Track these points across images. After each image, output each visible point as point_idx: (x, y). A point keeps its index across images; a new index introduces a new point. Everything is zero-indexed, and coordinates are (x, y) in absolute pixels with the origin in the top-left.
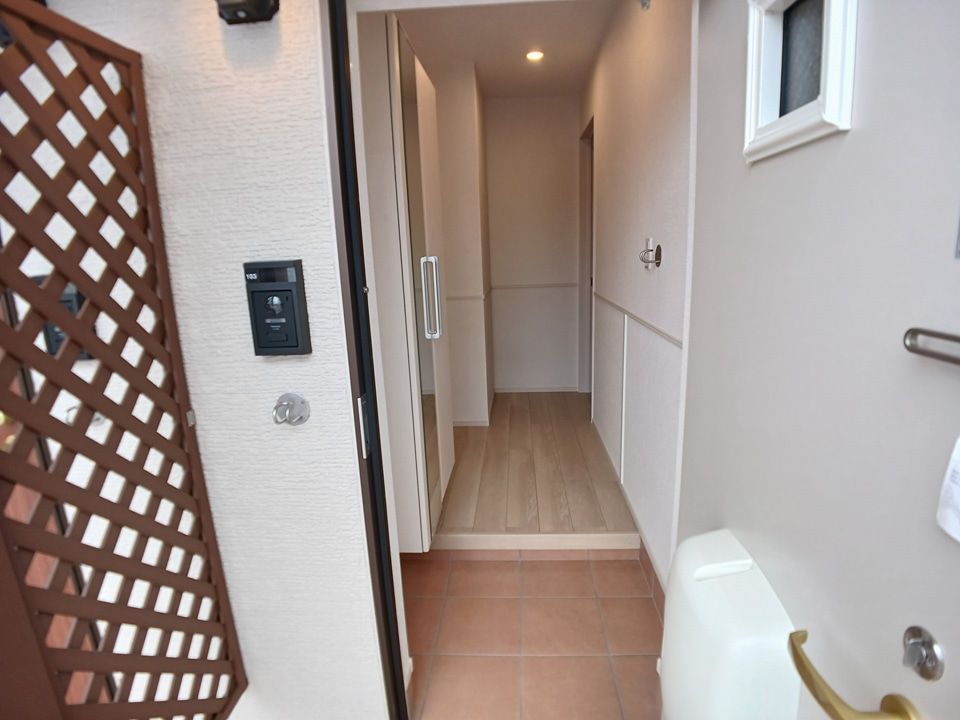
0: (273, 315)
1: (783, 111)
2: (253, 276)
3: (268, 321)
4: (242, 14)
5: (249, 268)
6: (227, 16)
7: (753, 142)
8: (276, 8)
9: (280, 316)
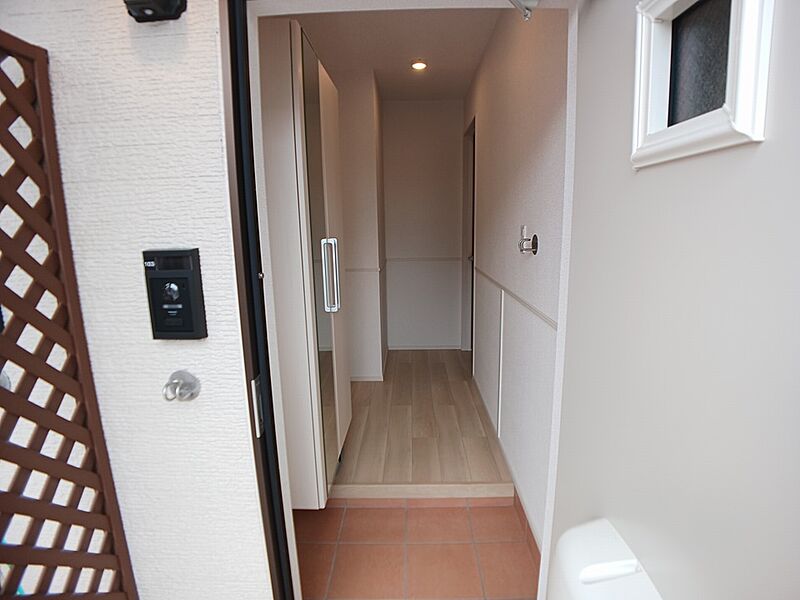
0: (171, 301)
1: (672, 121)
2: (152, 264)
3: (166, 306)
4: (149, 12)
5: (148, 256)
6: (134, 14)
7: (641, 148)
8: (183, 7)
9: (177, 302)
